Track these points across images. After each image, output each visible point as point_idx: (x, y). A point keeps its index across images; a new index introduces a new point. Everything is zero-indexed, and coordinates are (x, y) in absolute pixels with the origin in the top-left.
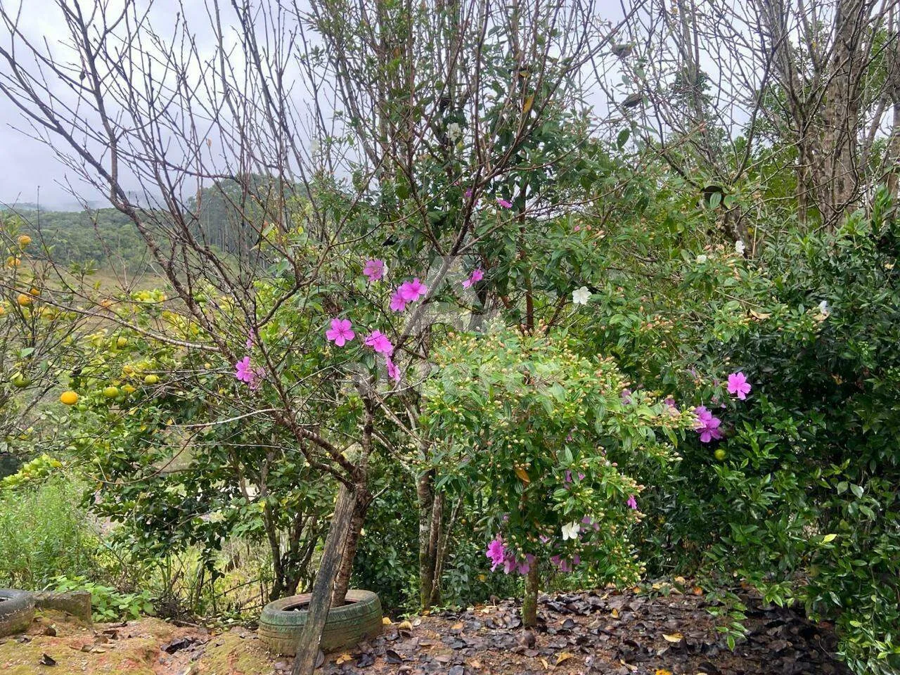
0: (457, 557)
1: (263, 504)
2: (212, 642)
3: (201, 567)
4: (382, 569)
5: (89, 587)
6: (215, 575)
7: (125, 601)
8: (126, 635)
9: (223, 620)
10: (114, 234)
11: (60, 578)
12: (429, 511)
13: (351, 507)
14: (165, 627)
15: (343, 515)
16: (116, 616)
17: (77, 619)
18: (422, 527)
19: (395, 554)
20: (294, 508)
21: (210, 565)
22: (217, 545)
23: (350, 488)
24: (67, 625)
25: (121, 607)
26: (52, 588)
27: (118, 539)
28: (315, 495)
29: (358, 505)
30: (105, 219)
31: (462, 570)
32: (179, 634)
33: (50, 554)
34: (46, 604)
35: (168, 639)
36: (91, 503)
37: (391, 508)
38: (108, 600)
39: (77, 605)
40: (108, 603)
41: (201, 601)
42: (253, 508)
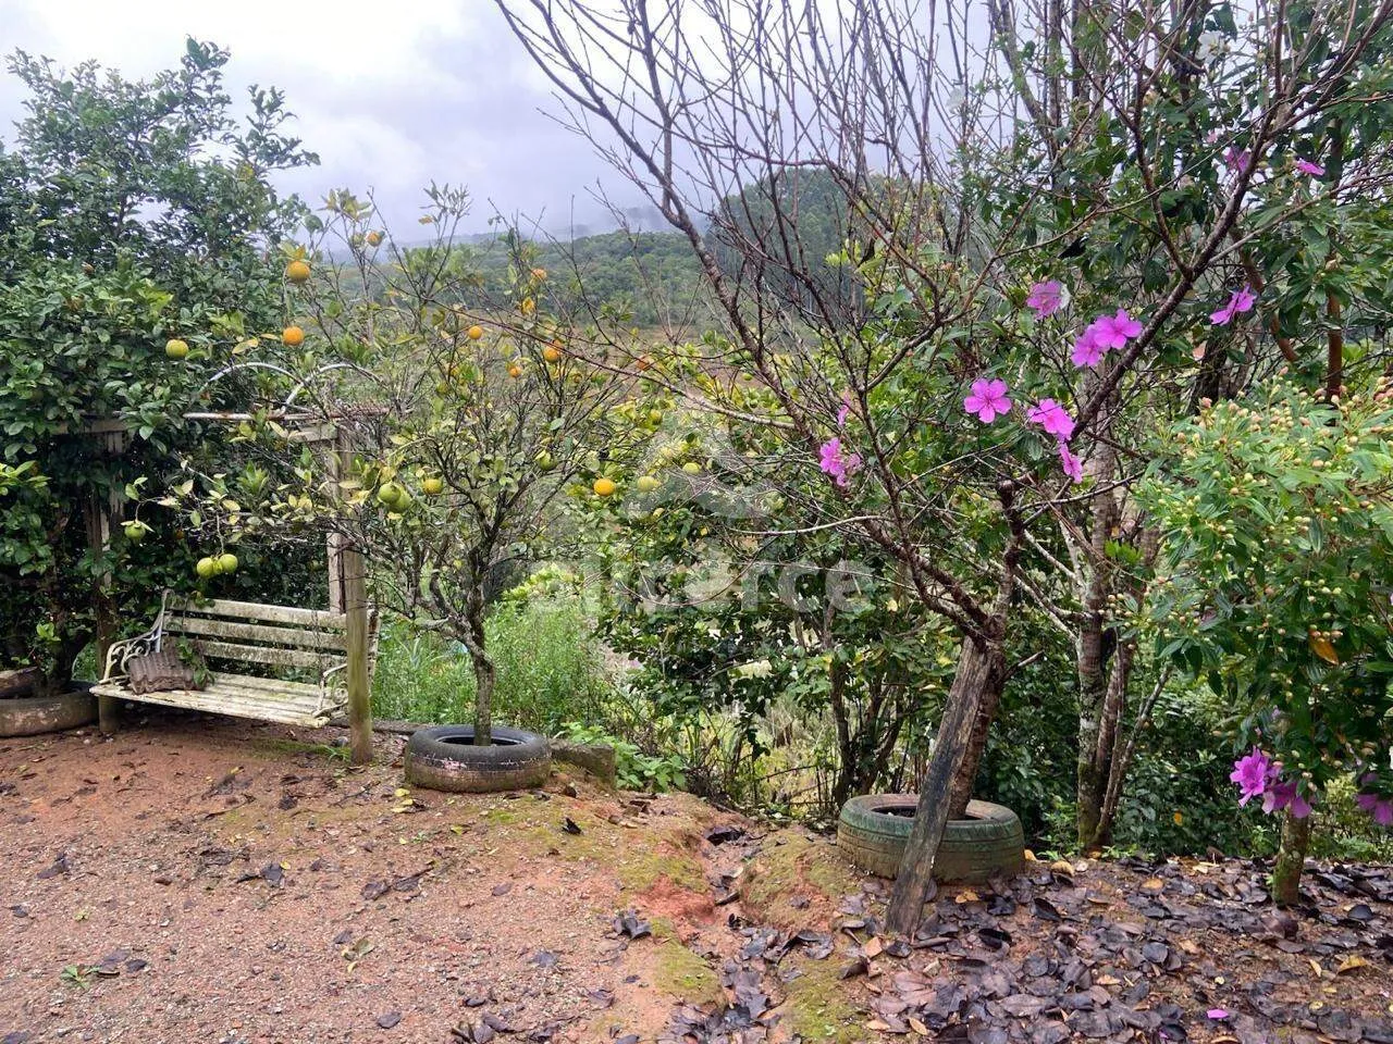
0: (1136, 779)
1: (829, 659)
2: (769, 839)
3: (737, 737)
4: (1008, 779)
5: (609, 741)
6: (758, 750)
7: (652, 766)
8: (659, 810)
9: (768, 813)
10: (613, 271)
11: (575, 726)
12: (1099, 700)
13: (982, 675)
14: (702, 807)
15: (969, 685)
16: (641, 784)
17: (599, 780)
18: (1084, 723)
19: (1029, 760)
20: (873, 670)
21: (751, 736)
22: (760, 709)
23: (980, 648)
24: (587, 786)
25: (647, 773)
26: (564, 736)
27: (636, 684)
28: (904, 654)
29: (992, 673)
30: (601, 249)
31: (1145, 802)
32: (723, 820)
33: (557, 694)
34: (563, 756)
35: (710, 825)
36: (608, 632)
37: (1023, 688)
38: (629, 761)
39: (598, 762)
40: (631, 766)
41: (737, 783)
42: (815, 664)
